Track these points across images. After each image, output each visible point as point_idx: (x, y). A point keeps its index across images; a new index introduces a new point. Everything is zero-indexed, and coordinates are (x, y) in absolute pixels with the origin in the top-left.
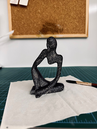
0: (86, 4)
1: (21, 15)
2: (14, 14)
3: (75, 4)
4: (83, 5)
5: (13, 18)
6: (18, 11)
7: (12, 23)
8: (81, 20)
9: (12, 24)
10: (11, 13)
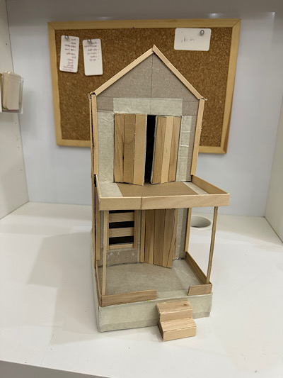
0: (227, 77)
1: (80, 96)
2: (65, 91)
3: (202, 77)
4: (220, 81)
5: (63, 100)
6: (73, 84)
7: (61, 112)
8: (215, 113)
9: (61, 114)
10: (59, 89)
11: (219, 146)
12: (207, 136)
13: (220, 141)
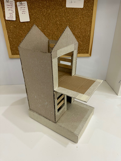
1: (19, 33)
5: (10, 35)
6: (14, 27)
9: (10, 43)
10: (7, 30)
11: (88, 53)
12: (82, 49)
13: (88, 51)
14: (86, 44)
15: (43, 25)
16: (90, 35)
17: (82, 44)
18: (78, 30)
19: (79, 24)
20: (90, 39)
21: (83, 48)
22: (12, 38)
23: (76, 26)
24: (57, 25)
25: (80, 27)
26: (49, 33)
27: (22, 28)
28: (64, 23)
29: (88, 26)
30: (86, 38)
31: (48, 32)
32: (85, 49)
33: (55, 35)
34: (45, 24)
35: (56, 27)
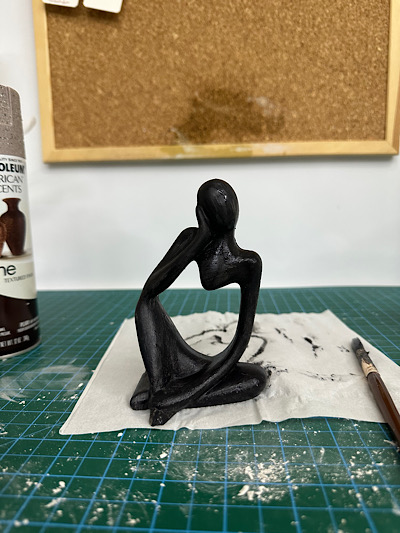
3: (339, 3)
5: (57, 69)
6: (79, 36)
7: (53, 93)
8: (369, 73)
10: (50, 47)
11: (384, 138)
12: (356, 121)
13: (385, 129)
14: (371, 96)
15: (188, 26)
16: (387, 57)
17: (351, 96)
18: (333, 40)
19: (334, 14)
20: (387, 72)
21: (361, 115)
22: (62, 80)
23: (323, 22)
24: (242, 20)
25: (338, 26)
26: (210, 55)
27: (106, 40)
28: (273, 14)
29: (376, 18)
30: (372, 69)
31: (205, 53)
32: (370, 118)
33: (237, 62)
34: (196, 20)
35: (241, 31)
